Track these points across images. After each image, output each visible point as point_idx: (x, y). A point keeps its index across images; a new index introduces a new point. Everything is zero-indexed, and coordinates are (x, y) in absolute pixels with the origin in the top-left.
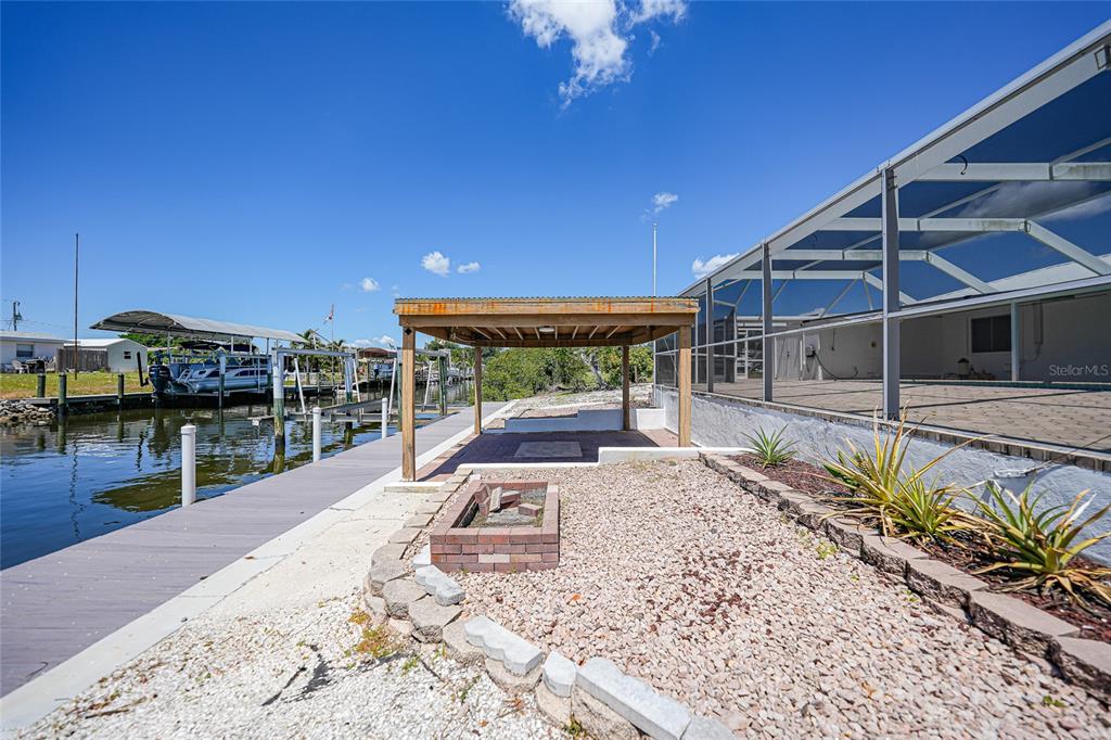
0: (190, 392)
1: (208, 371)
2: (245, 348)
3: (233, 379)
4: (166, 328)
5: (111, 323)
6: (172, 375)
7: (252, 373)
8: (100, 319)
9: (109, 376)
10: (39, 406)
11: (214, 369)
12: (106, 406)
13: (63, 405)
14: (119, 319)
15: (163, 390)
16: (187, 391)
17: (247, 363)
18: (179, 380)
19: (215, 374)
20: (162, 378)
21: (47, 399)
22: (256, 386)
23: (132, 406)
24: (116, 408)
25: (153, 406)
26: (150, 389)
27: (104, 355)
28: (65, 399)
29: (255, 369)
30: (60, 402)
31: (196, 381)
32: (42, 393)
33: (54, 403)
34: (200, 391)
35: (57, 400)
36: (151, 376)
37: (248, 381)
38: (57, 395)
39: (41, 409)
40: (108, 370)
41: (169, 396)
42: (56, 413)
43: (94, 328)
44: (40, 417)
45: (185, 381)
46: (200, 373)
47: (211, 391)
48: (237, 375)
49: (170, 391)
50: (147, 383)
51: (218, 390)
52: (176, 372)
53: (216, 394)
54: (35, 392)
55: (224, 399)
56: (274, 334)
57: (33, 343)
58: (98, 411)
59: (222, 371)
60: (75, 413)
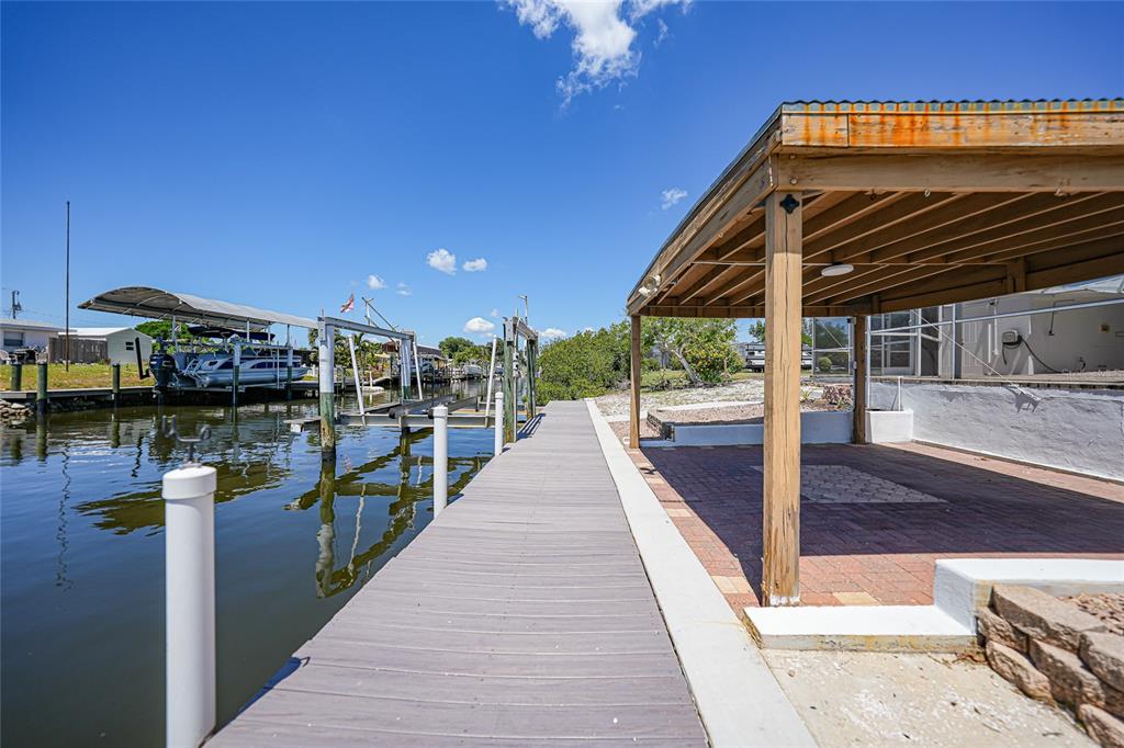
0: (199, 386)
1: (221, 362)
2: (263, 336)
3: (248, 372)
4: (170, 310)
5: (107, 302)
6: (177, 366)
7: (270, 365)
8: (91, 297)
9: (107, 368)
10: (12, 401)
11: (226, 360)
12: (98, 402)
13: (44, 401)
14: (113, 297)
15: (167, 383)
16: (195, 386)
17: (265, 353)
18: (185, 372)
19: (228, 365)
20: (165, 368)
21: (23, 393)
22: (275, 381)
23: (129, 403)
24: (111, 404)
25: (155, 403)
26: (151, 382)
27: (104, 346)
28: (46, 393)
29: (274, 361)
30: (39, 397)
31: (206, 373)
32: (17, 385)
33: (31, 398)
34: (211, 385)
35: (35, 394)
36: (152, 366)
37: (266, 374)
38: (36, 389)
39: (15, 405)
40: (108, 362)
41: (173, 391)
42: (35, 410)
43: (83, 307)
44: (13, 414)
45: (193, 373)
46: (211, 364)
47: (223, 385)
48: (253, 367)
49: (176, 384)
50: (148, 375)
51: (231, 384)
52: (183, 364)
53: (229, 389)
54: (9, 385)
55: (239, 395)
56: (294, 320)
57: (24, 330)
58: (89, 408)
59: (237, 362)
60: (59, 410)
